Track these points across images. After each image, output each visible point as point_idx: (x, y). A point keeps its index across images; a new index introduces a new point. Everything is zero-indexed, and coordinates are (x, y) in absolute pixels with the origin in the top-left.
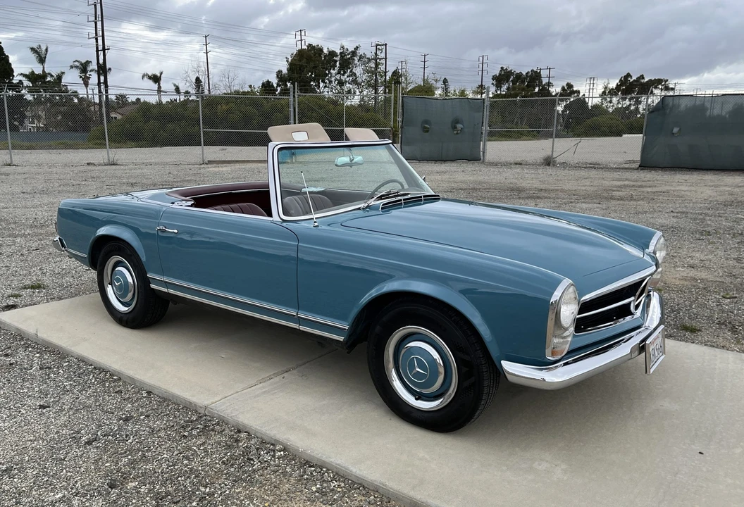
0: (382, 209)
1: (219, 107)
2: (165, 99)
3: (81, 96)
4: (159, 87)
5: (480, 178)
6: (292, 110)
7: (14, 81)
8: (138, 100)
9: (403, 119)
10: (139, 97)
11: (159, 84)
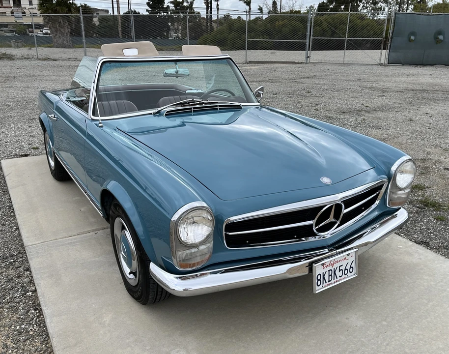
0: (166, 115)
1: (277, 22)
2: (253, 17)
3: (202, 16)
4: (250, 9)
5: (438, 81)
6: (309, 24)
7: (165, 7)
8: (239, 18)
9: (393, 31)
10: (240, 16)
11: (250, 7)
